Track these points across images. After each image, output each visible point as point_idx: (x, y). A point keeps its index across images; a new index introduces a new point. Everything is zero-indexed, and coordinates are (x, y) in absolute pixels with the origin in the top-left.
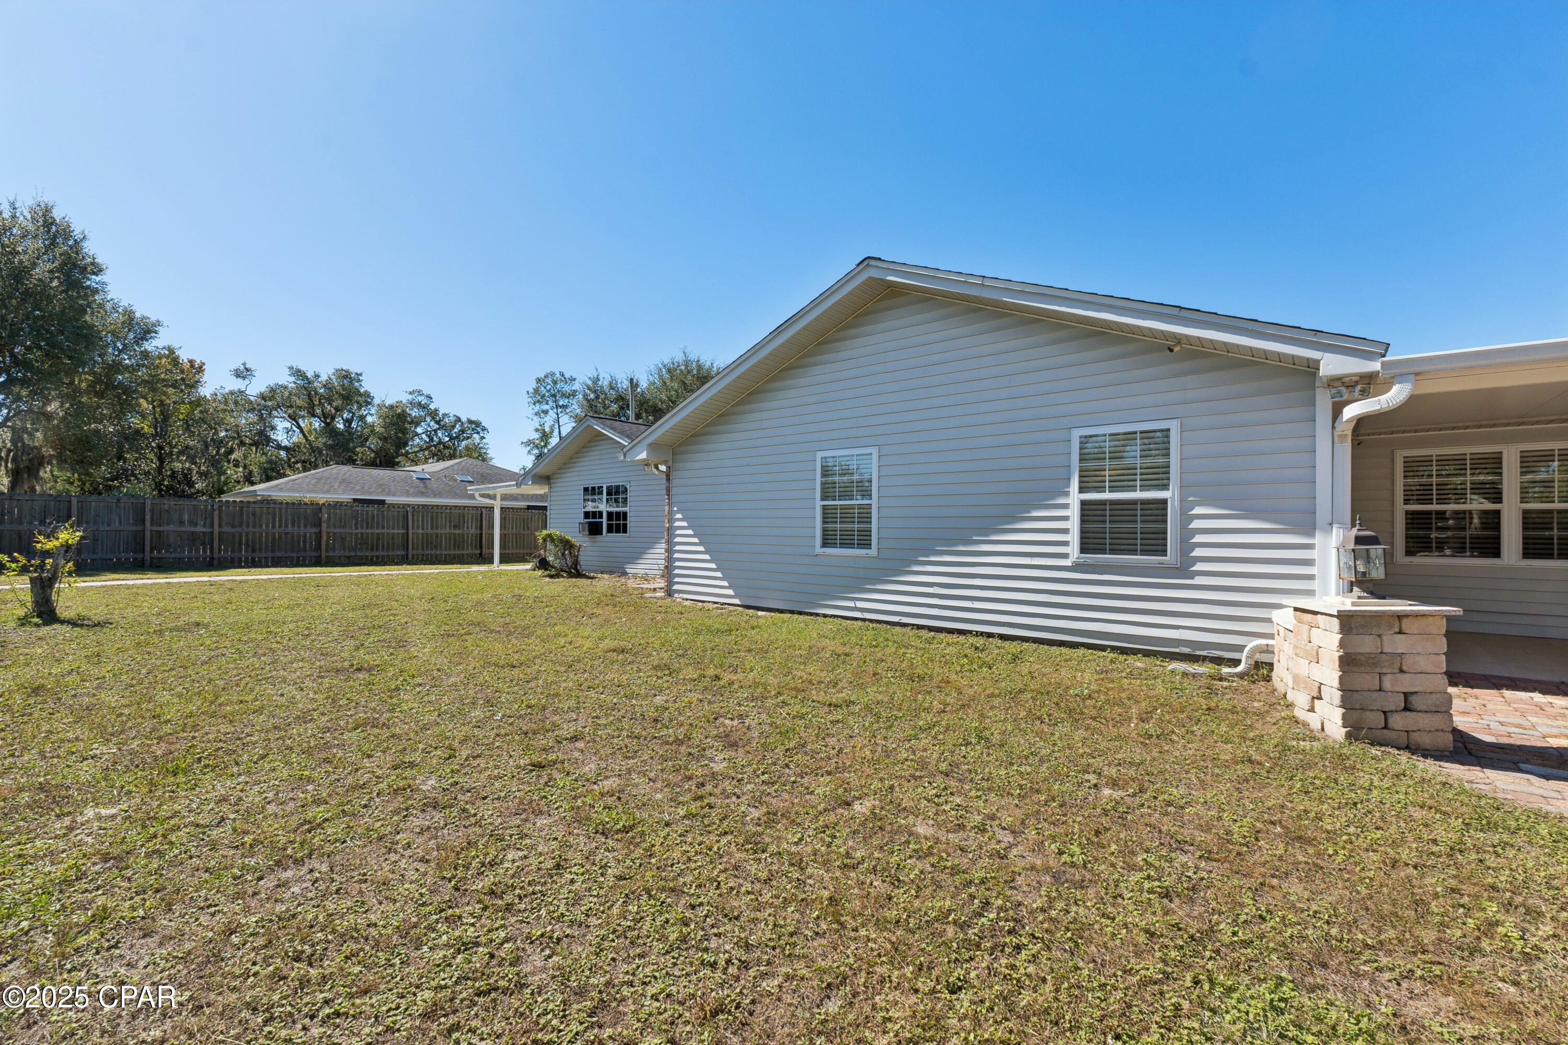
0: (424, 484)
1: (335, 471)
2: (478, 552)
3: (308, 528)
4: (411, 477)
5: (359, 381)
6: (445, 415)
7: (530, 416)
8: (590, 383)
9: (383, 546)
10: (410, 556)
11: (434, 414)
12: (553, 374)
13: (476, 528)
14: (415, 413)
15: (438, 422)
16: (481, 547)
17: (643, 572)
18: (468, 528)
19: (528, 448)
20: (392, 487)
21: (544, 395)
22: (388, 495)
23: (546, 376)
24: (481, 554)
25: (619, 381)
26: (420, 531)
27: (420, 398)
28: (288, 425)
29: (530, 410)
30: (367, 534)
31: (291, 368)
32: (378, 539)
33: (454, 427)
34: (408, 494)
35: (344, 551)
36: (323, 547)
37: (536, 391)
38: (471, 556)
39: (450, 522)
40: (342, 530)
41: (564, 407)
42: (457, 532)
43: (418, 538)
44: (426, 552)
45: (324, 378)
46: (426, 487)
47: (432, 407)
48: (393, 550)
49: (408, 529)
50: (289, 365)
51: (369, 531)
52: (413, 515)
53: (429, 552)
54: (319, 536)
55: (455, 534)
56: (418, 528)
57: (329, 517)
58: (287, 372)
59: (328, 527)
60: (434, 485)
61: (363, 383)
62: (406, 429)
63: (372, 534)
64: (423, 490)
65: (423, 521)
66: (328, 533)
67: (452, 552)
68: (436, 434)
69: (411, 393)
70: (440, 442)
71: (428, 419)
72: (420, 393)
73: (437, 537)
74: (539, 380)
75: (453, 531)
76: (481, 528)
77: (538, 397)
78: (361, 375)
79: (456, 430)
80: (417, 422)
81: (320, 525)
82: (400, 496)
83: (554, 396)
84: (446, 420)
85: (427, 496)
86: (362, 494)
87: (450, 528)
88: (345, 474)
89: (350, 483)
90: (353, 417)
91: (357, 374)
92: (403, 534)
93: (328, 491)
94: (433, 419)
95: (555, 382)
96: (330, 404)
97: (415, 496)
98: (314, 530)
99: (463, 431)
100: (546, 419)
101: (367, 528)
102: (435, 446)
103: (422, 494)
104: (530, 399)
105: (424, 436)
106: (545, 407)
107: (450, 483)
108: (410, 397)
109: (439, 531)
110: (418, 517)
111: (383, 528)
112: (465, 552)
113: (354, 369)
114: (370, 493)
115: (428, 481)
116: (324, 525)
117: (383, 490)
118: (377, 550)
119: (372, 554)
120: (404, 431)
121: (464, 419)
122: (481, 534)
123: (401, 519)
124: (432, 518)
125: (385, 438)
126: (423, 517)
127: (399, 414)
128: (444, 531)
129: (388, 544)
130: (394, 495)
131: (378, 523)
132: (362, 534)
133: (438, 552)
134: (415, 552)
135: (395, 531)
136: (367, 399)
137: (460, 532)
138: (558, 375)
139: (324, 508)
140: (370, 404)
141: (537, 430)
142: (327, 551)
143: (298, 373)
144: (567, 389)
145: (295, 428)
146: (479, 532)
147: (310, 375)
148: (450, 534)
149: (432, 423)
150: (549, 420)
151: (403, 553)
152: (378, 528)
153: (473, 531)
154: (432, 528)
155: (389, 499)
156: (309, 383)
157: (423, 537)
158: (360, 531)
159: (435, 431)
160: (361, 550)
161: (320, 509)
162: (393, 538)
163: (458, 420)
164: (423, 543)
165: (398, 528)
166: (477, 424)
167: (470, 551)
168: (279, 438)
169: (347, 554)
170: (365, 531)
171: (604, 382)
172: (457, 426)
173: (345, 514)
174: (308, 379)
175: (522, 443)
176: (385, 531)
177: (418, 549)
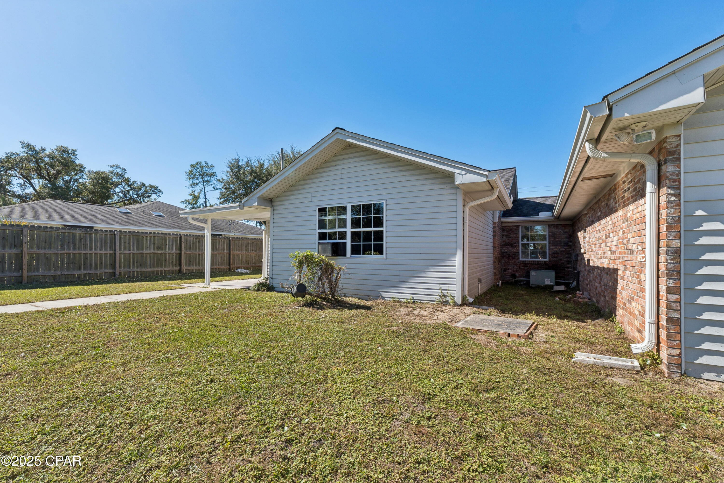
0: (127, 216)
1: (48, 203)
2: (178, 268)
3: (7, 249)
4: (116, 211)
5: (74, 155)
6: (135, 182)
7: (188, 186)
8: (233, 162)
9: (91, 265)
10: (117, 273)
11: (127, 181)
12: (200, 163)
13: (176, 249)
14: (115, 179)
15: (129, 186)
16: (180, 265)
17: (409, 296)
18: (169, 249)
19: (185, 205)
20: (100, 218)
21: (195, 175)
22: (96, 222)
23: (197, 164)
24: (180, 270)
25: (253, 161)
26: (127, 252)
27: (118, 170)
28: (21, 181)
29: (188, 183)
30: (74, 254)
31: (23, 143)
32: (86, 259)
33: (140, 189)
34: (113, 222)
35: (50, 270)
36: (25, 267)
37: (191, 172)
38: (172, 272)
39: (154, 244)
40: (47, 251)
41: (208, 181)
42: (160, 252)
43: (125, 258)
44: (132, 270)
45: (48, 151)
46: (128, 218)
47: (126, 176)
48: (101, 268)
49: (115, 250)
50: (22, 140)
51: (77, 252)
52: (120, 238)
53: (135, 270)
54: (20, 258)
55: (158, 254)
56: (125, 249)
57: (32, 238)
58: (20, 145)
59: (32, 247)
60: (134, 217)
61: (77, 157)
62: (108, 187)
63: (80, 254)
64: (126, 220)
65: (129, 243)
66: (31, 254)
67: (156, 269)
68: (128, 193)
69: (111, 167)
70: (131, 198)
71: (123, 184)
72: (118, 167)
73: (142, 256)
74: (192, 166)
75: (156, 252)
76: (180, 249)
77: (191, 175)
78: (76, 151)
79: (142, 191)
80: (116, 185)
81: (21, 246)
82: (106, 224)
83: (202, 175)
84: (136, 185)
85: (130, 225)
86: (73, 221)
87: (154, 249)
88: (56, 206)
89: (62, 213)
90: (71, 180)
91: (73, 150)
92: (111, 254)
93: (39, 218)
94: (127, 184)
95: (202, 167)
96: (53, 168)
97: (119, 225)
98: (14, 251)
99: (146, 192)
100: (196, 188)
101: (74, 249)
102: (127, 200)
103: (125, 223)
104: (187, 177)
105: (120, 194)
106: (195, 181)
107: (148, 217)
108: (111, 169)
109: (144, 252)
110: (125, 239)
111: (91, 249)
112: (167, 269)
113: (70, 147)
114: (79, 221)
115: (130, 215)
116: (25, 246)
117: (92, 219)
118: (85, 269)
119: (79, 272)
120: (108, 189)
121: (147, 185)
122: (180, 255)
123: (108, 241)
124: (138, 241)
125: (94, 193)
126: (129, 240)
127: (103, 177)
128: (148, 252)
129: (96, 263)
130: (101, 223)
131: (85, 245)
132: (69, 255)
133: (144, 270)
134: (122, 270)
135: (103, 252)
136: (81, 169)
137: (163, 252)
138: (204, 164)
139: (25, 230)
140: (83, 172)
141: (190, 195)
142: (29, 270)
143: (29, 147)
144: (209, 171)
145: (27, 184)
146: (178, 252)
147: (37, 148)
148: (154, 254)
149: (126, 187)
150: (197, 189)
151: (111, 271)
152: (85, 248)
153: (174, 251)
154: (138, 249)
155: (97, 226)
156: (37, 153)
157: (129, 257)
158: (66, 251)
159: (128, 191)
160: (68, 269)
161: (22, 231)
162: (101, 258)
163: (143, 185)
164: (129, 262)
165: (106, 249)
166: (156, 188)
167: (171, 268)
168: (15, 190)
169: (52, 273)
170: (71, 251)
171: (242, 163)
172: (143, 189)
173: (51, 237)
174: (36, 151)
175: (182, 202)
176: (93, 251)
177: (124, 267)
